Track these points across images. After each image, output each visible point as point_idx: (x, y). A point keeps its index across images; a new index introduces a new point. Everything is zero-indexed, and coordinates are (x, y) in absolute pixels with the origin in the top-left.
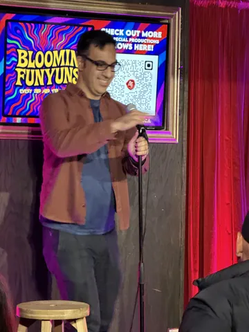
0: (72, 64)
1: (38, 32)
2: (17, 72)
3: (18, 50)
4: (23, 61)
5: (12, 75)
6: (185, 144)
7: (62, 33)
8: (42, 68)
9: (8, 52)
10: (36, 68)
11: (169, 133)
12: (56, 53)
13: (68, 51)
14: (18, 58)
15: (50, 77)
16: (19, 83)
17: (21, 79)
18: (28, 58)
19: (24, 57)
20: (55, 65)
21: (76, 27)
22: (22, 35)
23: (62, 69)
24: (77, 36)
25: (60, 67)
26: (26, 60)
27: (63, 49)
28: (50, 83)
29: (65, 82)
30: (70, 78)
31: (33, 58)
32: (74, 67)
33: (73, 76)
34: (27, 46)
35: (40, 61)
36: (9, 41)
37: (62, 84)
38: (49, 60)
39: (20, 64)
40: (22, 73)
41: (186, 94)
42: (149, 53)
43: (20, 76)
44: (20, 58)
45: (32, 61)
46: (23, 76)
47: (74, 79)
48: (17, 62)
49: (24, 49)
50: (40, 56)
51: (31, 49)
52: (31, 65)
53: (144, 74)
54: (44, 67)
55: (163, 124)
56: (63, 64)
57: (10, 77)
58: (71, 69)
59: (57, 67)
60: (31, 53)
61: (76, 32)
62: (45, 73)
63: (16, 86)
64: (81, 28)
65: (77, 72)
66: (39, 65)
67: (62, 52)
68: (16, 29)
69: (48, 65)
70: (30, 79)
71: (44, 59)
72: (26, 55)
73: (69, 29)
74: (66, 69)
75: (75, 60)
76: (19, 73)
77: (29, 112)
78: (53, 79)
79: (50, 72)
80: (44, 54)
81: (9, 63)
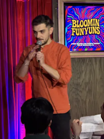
0: (96, 25)
2: (72, 30)
3: (72, 20)
4: (74, 25)
5: (70, 31)
7: (91, 11)
8: (83, 27)
9: (68, 21)
10: (81, 28)
12: (89, 20)
13: (94, 19)
14: (72, 24)
15: (86, 31)
16: (73, 34)
17: (74, 32)
18: (76, 23)
19: (75, 23)
20: (88, 26)
21: (97, 9)
22: (74, 14)
23: (92, 27)
24: (98, 13)
25: (91, 26)
26: (76, 24)
27: (92, 18)
28: (86, 34)
29: (93, 33)
30: (95, 31)
31: (79, 23)
32: (97, 26)
33: (97, 30)
34: (76, 18)
35: (82, 24)
36: (68, 16)
37: (92, 34)
38: (86, 24)
39: (73, 26)
40: (74, 30)
44: (73, 23)
46: (75, 31)
47: (97, 31)
48: (72, 26)
50: (82, 22)
51: (78, 19)
52: (78, 26)
54: (84, 27)
56: (92, 25)
57: (69, 32)
59: (90, 26)
60: (78, 21)
61: (97, 11)
63: (72, 36)
64: (99, 9)
65: (98, 29)
66: (82, 26)
67: (92, 20)
68: (71, 11)
69: (85, 26)
70: (78, 33)
71: (84, 24)
72: (76, 22)
73: (94, 10)
74: (94, 27)
75: (97, 23)
76: (73, 30)
77: (78, 47)
78: (88, 32)
79: (87, 29)
80: (84, 22)
81: (68, 26)
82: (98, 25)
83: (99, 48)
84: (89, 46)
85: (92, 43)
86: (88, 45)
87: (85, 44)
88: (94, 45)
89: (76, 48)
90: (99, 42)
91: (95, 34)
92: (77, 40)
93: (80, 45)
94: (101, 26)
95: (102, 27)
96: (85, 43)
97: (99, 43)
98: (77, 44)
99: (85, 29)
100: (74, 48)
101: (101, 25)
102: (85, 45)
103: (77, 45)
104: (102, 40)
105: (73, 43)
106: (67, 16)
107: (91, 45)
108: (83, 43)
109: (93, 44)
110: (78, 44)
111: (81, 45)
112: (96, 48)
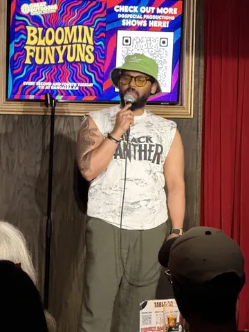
0: (85, 41)
2: (25, 50)
3: (27, 27)
4: (32, 39)
5: (21, 53)
6: (200, 119)
7: (74, 8)
8: (53, 45)
9: (16, 30)
10: (47, 45)
12: (67, 29)
13: (80, 27)
14: (26, 35)
15: (61, 55)
16: (28, 61)
17: (31, 57)
18: (37, 35)
19: (33, 34)
20: (66, 42)
21: (89, 2)
23: (74, 46)
24: (90, 11)
25: (72, 44)
26: (35, 37)
27: (75, 25)
28: (61, 60)
29: (78, 59)
31: (44, 35)
32: (87, 44)
33: (86, 53)
34: (37, 22)
35: (50, 38)
36: (18, 18)
37: (74, 62)
38: (60, 37)
39: (29, 42)
40: (31, 51)
42: (164, 30)
43: (29, 54)
44: (29, 35)
45: (42, 39)
46: (32, 54)
47: (87, 56)
48: (26, 40)
49: (33, 25)
50: (50, 33)
51: (41, 26)
52: (41, 42)
54: (55, 44)
55: (178, 100)
56: (75, 41)
57: (19, 55)
59: (69, 44)
60: (40, 30)
61: (88, 8)
62: (56, 51)
63: (25, 65)
64: (94, 3)
65: (90, 50)
66: (50, 42)
67: (74, 28)
69: (59, 42)
70: (40, 57)
71: (55, 36)
72: (35, 32)
73: (82, 4)
74: (79, 46)
75: (88, 36)
76: (28, 52)
77: (39, 92)
78: (65, 57)
79: (62, 49)
80: (55, 31)
81: (17, 41)
82: (91, 41)
83: (91, 95)
84: (67, 91)
85: (75, 82)
86: (63, 88)
87: (56, 86)
88: (80, 87)
89: (34, 94)
90: (91, 81)
91: (81, 62)
92: (38, 74)
93: (45, 86)
94: (97, 44)
95: (99, 47)
96: (56, 82)
97: (91, 85)
98: (38, 83)
100: (29, 94)
101: (97, 42)
102: (58, 88)
103: (36, 86)
104: (99, 77)
105: (26, 81)
106: (14, 17)
107: (71, 88)
108: (52, 82)
109: (75, 84)
110: (41, 85)
111: (47, 88)
112: (83, 96)
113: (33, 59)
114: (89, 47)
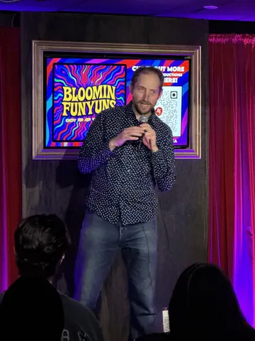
0: (109, 97)
1: (80, 72)
2: (63, 105)
3: (64, 87)
4: (68, 96)
5: (60, 108)
6: (207, 160)
7: (100, 71)
8: (84, 101)
9: (55, 90)
10: (79, 101)
11: (193, 151)
12: (95, 88)
13: (105, 86)
14: (63, 94)
15: (90, 108)
16: (65, 114)
17: (67, 110)
18: (72, 93)
19: (68, 93)
20: (94, 98)
21: (111, 66)
22: (66, 75)
23: (100, 101)
24: (112, 74)
25: (98, 99)
26: (70, 95)
27: (101, 84)
28: (90, 113)
31: (76, 93)
32: (111, 99)
34: (71, 83)
35: (82, 95)
36: (56, 80)
38: (89, 94)
39: (65, 99)
40: (67, 106)
41: (207, 118)
42: (174, 85)
43: (65, 108)
44: (66, 93)
45: (76, 96)
46: (68, 108)
48: (63, 98)
49: (68, 86)
50: (82, 92)
51: (74, 86)
52: (75, 99)
53: (170, 102)
54: (86, 100)
55: (188, 144)
56: (101, 97)
57: (58, 109)
58: (108, 101)
59: (96, 99)
60: (74, 89)
62: (86, 105)
63: (62, 117)
64: (115, 67)
65: (113, 103)
66: (82, 99)
67: (100, 87)
68: (62, 70)
69: (89, 98)
70: (74, 111)
71: (86, 94)
72: (70, 90)
73: (106, 68)
74: (104, 101)
75: (111, 93)
76: (65, 106)
78: (93, 110)
79: (91, 104)
80: (85, 90)
81: (56, 98)
82: (113, 97)
94: (119, 99)
95: (120, 101)
99: (88, 103)
101: (118, 97)
113: (68, 112)
114: (112, 101)
